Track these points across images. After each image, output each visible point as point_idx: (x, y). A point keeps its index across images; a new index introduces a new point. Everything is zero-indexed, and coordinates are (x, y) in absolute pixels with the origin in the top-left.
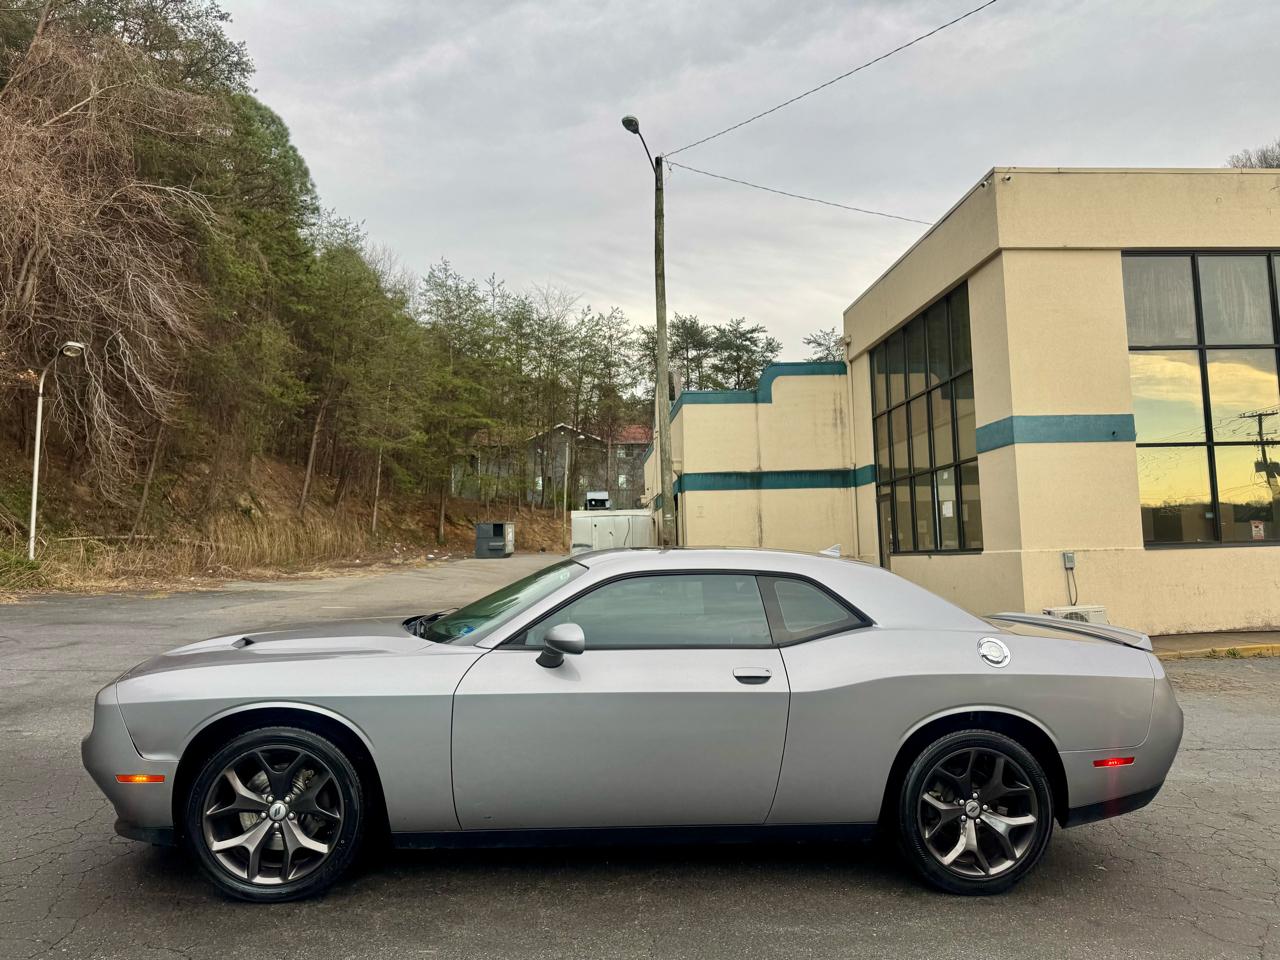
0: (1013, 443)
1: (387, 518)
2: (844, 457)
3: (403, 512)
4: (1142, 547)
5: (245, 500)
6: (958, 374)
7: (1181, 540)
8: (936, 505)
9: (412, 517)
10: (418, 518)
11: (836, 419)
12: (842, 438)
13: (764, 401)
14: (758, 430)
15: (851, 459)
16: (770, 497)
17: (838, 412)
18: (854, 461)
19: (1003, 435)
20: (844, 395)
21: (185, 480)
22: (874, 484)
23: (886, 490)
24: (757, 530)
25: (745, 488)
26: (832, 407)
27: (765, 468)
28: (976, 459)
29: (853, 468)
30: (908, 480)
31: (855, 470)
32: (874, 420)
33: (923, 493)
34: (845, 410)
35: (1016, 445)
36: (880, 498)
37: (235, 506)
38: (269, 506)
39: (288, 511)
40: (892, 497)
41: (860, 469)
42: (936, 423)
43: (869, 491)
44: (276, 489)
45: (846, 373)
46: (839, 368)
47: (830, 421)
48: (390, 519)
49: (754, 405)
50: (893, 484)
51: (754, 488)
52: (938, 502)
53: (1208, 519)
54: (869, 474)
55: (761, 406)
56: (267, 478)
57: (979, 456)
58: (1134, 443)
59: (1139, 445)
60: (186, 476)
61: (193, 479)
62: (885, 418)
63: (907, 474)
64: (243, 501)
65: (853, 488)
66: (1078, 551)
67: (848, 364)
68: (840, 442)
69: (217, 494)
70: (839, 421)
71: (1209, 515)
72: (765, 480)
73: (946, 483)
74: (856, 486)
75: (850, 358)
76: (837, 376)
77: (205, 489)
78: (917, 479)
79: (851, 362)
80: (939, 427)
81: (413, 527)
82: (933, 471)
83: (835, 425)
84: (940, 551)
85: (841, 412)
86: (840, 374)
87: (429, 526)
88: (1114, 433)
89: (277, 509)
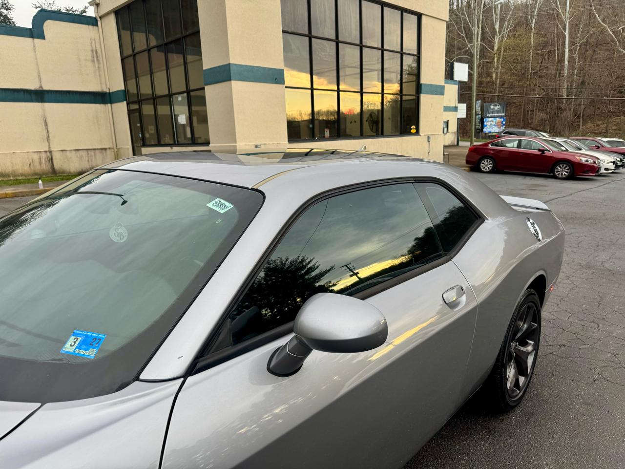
0: (230, 80)
2: (101, 83)
4: (287, 142)
6: (188, 33)
7: (300, 138)
8: (173, 117)
11: (94, 57)
12: (99, 71)
13: (38, 38)
14: (36, 59)
15: (106, 85)
16: (52, 108)
17: (95, 52)
18: (108, 87)
19: (224, 74)
20: (97, 41)
22: (125, 102)
23: (136, 106)
24: (45, 132)
25: (32, 101)
26: (91, 49)
27: (46, 87)
28: (203, 89)
29: (108, 91)
30: (152, 101)
31: (109, 93)
32: (122, 60)
33: (163, 110)
34: (99, 51)
35: (233, 82)
36: (130, 113)
40: (139, 111)
41: (113, 92)
42: (171, 65)
43: (121, 108)
45: (97, 25)
46: (92, 22)
47: (89, 57)
49: (31, 39)
50: (139, 102)
51: (39, 102)
52: (175, 115)
53: (310, 128)
54: (122, 96)
55: (37, 41)
57: (206, 88)
58: (284, 86)
59: (286, 87)
62: (131, 60)
63: (151, 96)
65: (109, 105)
66: (262, 144)
67: (99, 19)
68: (98, 73)
70: (95, 59)
71: (311, 126)
72: (46, 96)
73: (180, 104)
74: (111, 103)
75: (100, 15)
76: (91, 27)
78: (158, 100)
79: (100, 18)
80: (173, 67)
82: (170, 96)
83: (93, 61)
84: (177, 144)
85: (96, 52)
86: (93, 25)
88: (276, 79)
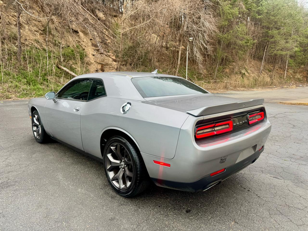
1: (291, 74)
3: (296, 73)
5: (244, 71)
9: (299, 74)
10: (301, 74)
21: (229, 67)
37: (241, 73)
38: (251, 73)
39: (256, 74)
44: (254, 68)
48: (292, 75)
56: (252, 65)
60: (229, 66)
61: (231, 67)
64: (243, 71)
69: (236, 70)
77: (233, 69)
81: (299, 77)
87: (305, 77)
89: (253, 73)
